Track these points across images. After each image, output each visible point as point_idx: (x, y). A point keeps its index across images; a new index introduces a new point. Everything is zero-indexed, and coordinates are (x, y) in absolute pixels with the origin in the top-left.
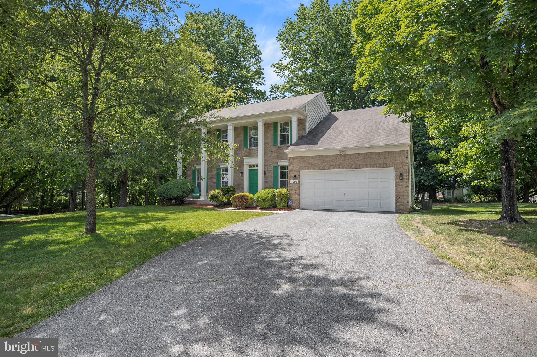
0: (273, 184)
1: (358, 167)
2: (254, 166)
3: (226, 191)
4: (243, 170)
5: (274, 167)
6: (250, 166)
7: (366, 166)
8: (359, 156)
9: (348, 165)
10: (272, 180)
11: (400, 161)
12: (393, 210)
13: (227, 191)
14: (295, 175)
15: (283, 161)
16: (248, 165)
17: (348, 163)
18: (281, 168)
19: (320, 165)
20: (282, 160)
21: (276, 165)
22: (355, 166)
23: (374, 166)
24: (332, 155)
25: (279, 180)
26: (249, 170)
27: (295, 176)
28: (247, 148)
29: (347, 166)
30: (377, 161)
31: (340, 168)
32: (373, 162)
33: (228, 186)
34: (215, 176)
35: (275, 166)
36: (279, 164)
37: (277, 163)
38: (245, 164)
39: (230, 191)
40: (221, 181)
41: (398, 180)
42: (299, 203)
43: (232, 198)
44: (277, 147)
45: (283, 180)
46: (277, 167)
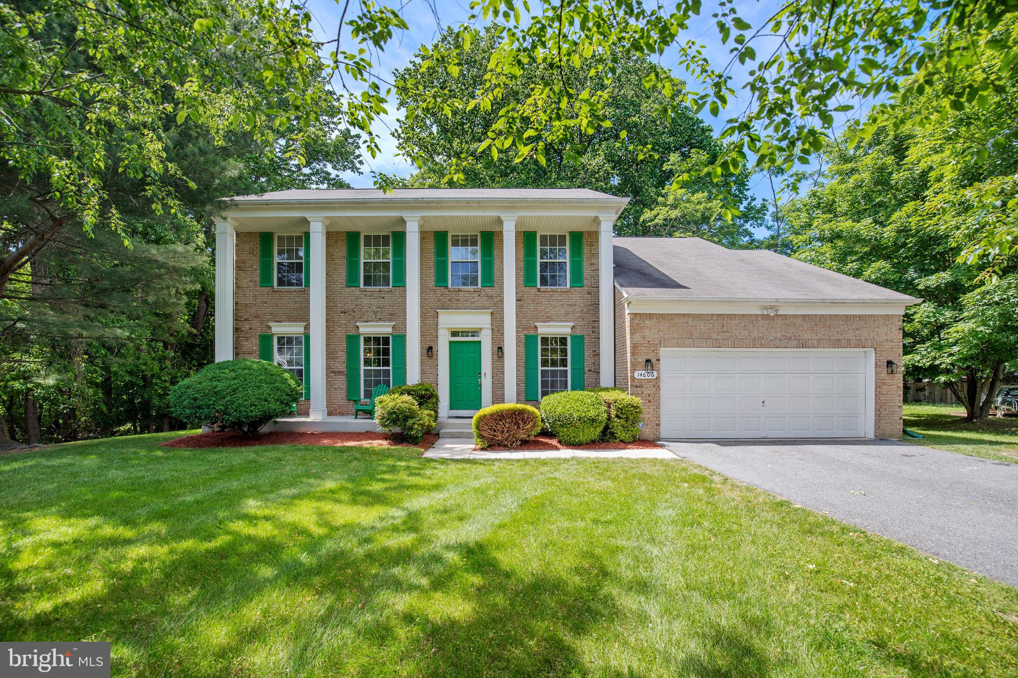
1: (803, 345)
2: (465, 333)
4: (435, 341)
5: (527, 337)
6: (454, 334)
7: (819, 344)
8: (804, 320)
9: (781, 340)
10: (522, 370)
11: (886, 335)
12: (871, 435)
14: (647, 358)
15: (551, 324)
16: (449, 329)
17: (779, 335)
18: (545, 340)
19: (714, 336)
20: (549, 321)
21: (532, 332)
22: (795, 342)
23: (837, 344)
24: (743, 316)
25: (540, 368)
26: (450, 342)
27: (648, 361)
28: (447, 287)
29: (778, 341)
30: (842, 334)
31: (762, 346)
32: (834, 335)
37: (536, 327)
38: (440, 325)
41: (884, 374)
42: (658, 425)
44: (534, 291)
45: (550, 368)
46: (536, 337)
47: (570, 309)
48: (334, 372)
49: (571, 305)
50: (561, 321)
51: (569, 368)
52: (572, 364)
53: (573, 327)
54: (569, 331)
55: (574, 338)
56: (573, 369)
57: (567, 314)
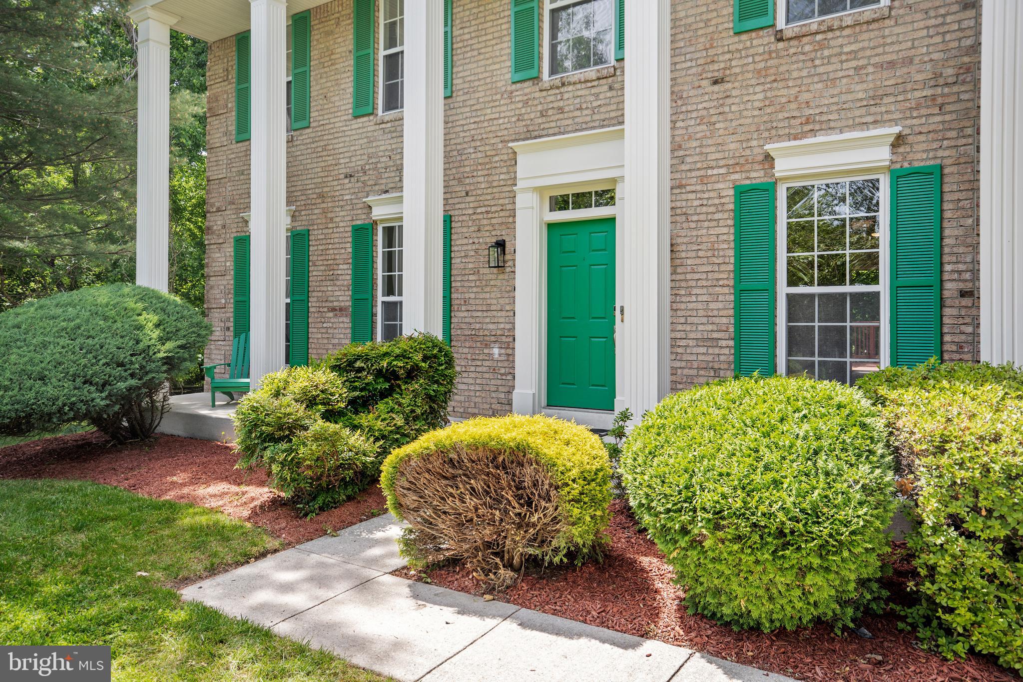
0: (727, 320)
2: (581, 200)
3: (379, 373)
4: (511, 226)
5: (742, 193)
6: (560, 203)
10: (727, 296)
13: (389, 375)
15: (823, 138)
16: (540, 190)
18: (799, 197)
20: (815, 132)
21: (757, 176)
25: (783, 290)
26: (551, 226)
28: (537, 79)
33: (407, 332)
34: (345, 272)
35: (753, 189)
36: (782, 167)
37: (768, 159)
38: (520, 184)
39: (412, 374)
40: (381, 298)
43: (399, 470)
44: (764, 41)
45: (816, 289)
46: (768, 190)
47: (889, 79)
48: (333, 310)
49: (892, 64)
50: (852, 127)
51: (883, 287)
52: (895, 273)
53: (899, 141)
54: (882, 155)
55: (898, 177)
56: (896, 289)
57: (876, 99)
